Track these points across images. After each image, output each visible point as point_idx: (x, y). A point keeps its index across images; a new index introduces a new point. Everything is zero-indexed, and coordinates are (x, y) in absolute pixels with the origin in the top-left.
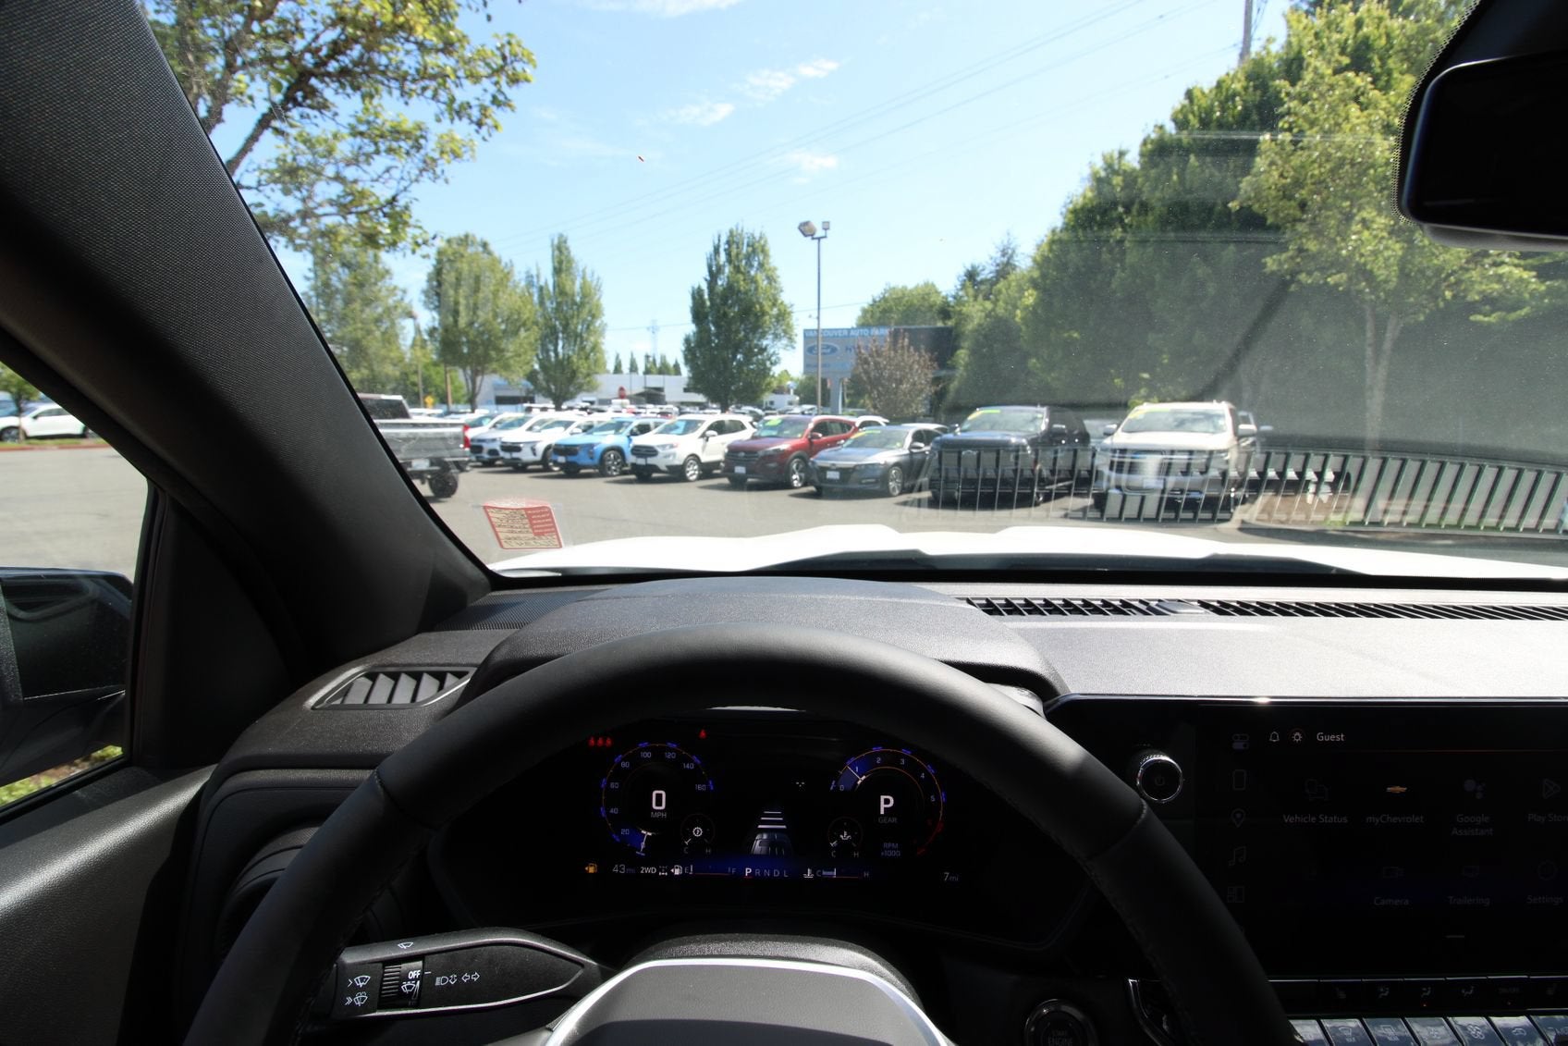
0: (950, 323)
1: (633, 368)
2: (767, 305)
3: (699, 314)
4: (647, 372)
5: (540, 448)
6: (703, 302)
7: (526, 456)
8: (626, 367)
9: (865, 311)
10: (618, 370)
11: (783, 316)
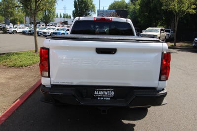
0: (127, 9)
1: (61, 17)
2: (90, 4)
3: (75, 6)
4: (64, 17)
5: (50, 33)
6: (76, 3)
7: (47, 34)
8: (59, 16)
9: (110, 6)
10: (57, 17)
11: (93, 7)
